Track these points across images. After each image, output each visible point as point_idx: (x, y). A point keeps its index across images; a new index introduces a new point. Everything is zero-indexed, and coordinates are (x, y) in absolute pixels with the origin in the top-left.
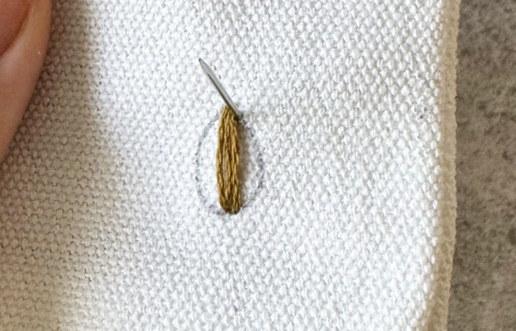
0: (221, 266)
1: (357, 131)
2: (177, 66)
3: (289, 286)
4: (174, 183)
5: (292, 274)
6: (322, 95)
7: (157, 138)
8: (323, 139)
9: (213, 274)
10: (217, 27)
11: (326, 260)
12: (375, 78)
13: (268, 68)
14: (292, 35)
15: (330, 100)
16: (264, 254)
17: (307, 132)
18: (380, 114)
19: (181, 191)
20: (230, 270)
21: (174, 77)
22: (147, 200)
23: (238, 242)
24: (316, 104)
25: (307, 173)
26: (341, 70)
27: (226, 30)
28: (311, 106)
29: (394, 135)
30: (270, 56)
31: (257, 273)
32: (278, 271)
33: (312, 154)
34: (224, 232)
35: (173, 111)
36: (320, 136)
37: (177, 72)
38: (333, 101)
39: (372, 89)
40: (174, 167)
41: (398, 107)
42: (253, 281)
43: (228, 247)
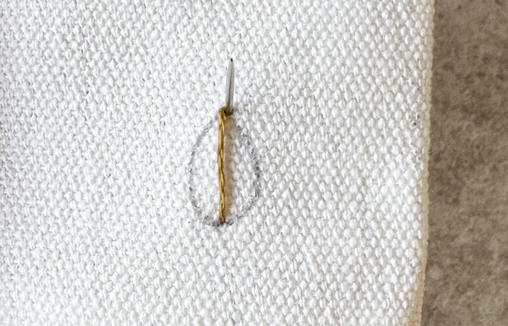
0: (216, 279)
1: (353, 139)
2: (170, 74)
3: (286, 296)
4: (165, 194)
5: (290, 284)
6: (319, 103)
7: (147, 147)
8: (319, 148)
9: (208, 286)
10: (210, 34)
11: (324, 268)
12: (370, 85)
13: (264, 75)
14: (287, 42)
15: (327, 109)
16: (260, 264)
17: (304, 140)
18: (376, 121)
19: (173, 202)
20: (226, 283)
21: (167, 85)
22: (136, 212)
23: (234, 254)
24: (313, 113)
25: (303, 181)
26: (337, 78)
27: (219, 37)
28: (308, 114)
29: (389, 141)
30: (265, 64)
31: (254, 285)
32: (275, 281)
33: (308, 163)
34: (219, 244)
35: (165, 119)
36: (316, 144)
37: (170, 80)
38: (330, 110)
39: (368, 97)
40: (165, 177)
41: (393, 114)
42: (250, 293)
43: (224, 260)
